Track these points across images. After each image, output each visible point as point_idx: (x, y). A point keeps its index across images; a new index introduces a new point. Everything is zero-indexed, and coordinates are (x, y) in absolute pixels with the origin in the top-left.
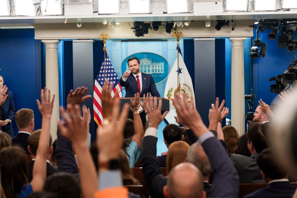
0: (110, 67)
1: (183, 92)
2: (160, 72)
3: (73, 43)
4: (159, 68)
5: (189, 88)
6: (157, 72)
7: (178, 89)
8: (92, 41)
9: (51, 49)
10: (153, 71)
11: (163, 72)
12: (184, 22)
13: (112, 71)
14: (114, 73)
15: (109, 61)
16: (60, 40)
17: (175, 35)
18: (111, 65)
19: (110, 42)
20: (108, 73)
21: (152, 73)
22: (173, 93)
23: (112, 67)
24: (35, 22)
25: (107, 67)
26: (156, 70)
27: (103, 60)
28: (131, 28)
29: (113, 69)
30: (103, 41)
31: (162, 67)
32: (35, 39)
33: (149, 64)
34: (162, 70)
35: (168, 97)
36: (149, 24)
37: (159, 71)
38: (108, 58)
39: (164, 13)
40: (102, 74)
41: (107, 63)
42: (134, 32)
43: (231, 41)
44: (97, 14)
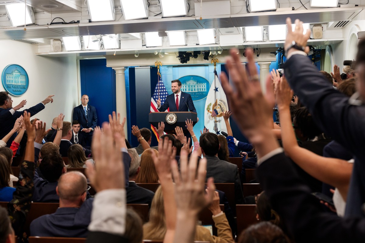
0: (162, 88)
1: (219, 106)
2: (204, 91)
3: (135, 69)
4: (202, 87)
5: (224, 103)
6: (201, 91)
7: (216, 104)
8: (150, 67)
9: (119, 75)
10: (198, 90)
11: (206, 91)
12: (217, 51)
13: (164, 90)
14: (166, 92)
15: (161, 83)
16: (126, 67)
17: (212, 61)
18: (163, 86)
19: (164, 68)
20: (161, 92)
21: (197, 91)
22: (211, 107)
23: (164, 87)
24: (107, 54)
25: (160, 88)
26: (200, 89)
27: (157, 82)
28: (177, 57)
29: (165, 89)
30: (157, 67)
31: (205, 86)
32: (107, 67)
33: (194, 84)
34: (205, 89)
35: (208, 110)
36: (191, 53)
37: (202, 90)
38: (161, 80)
39: (197, 44)
40: (156, 93)
41: (161, 85)
42: (179, 59)
43: (259, 65)
44: (145, 47)
